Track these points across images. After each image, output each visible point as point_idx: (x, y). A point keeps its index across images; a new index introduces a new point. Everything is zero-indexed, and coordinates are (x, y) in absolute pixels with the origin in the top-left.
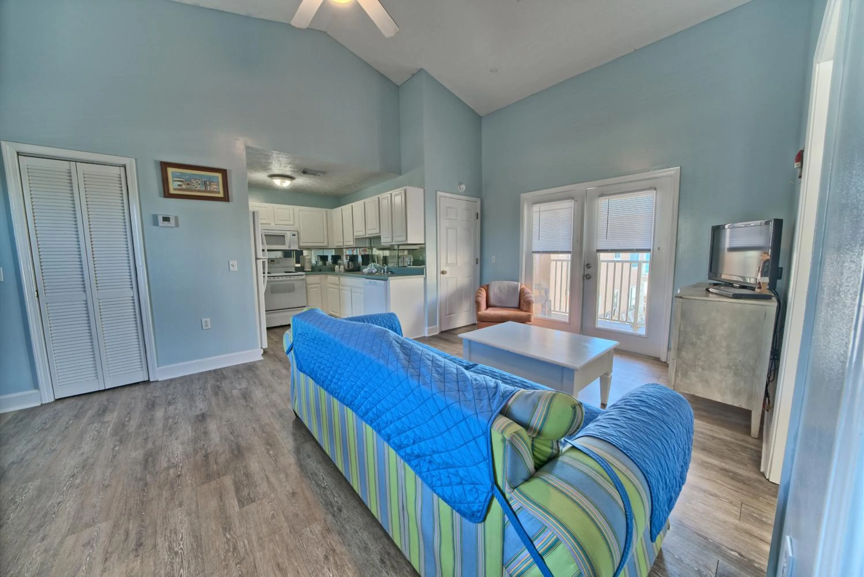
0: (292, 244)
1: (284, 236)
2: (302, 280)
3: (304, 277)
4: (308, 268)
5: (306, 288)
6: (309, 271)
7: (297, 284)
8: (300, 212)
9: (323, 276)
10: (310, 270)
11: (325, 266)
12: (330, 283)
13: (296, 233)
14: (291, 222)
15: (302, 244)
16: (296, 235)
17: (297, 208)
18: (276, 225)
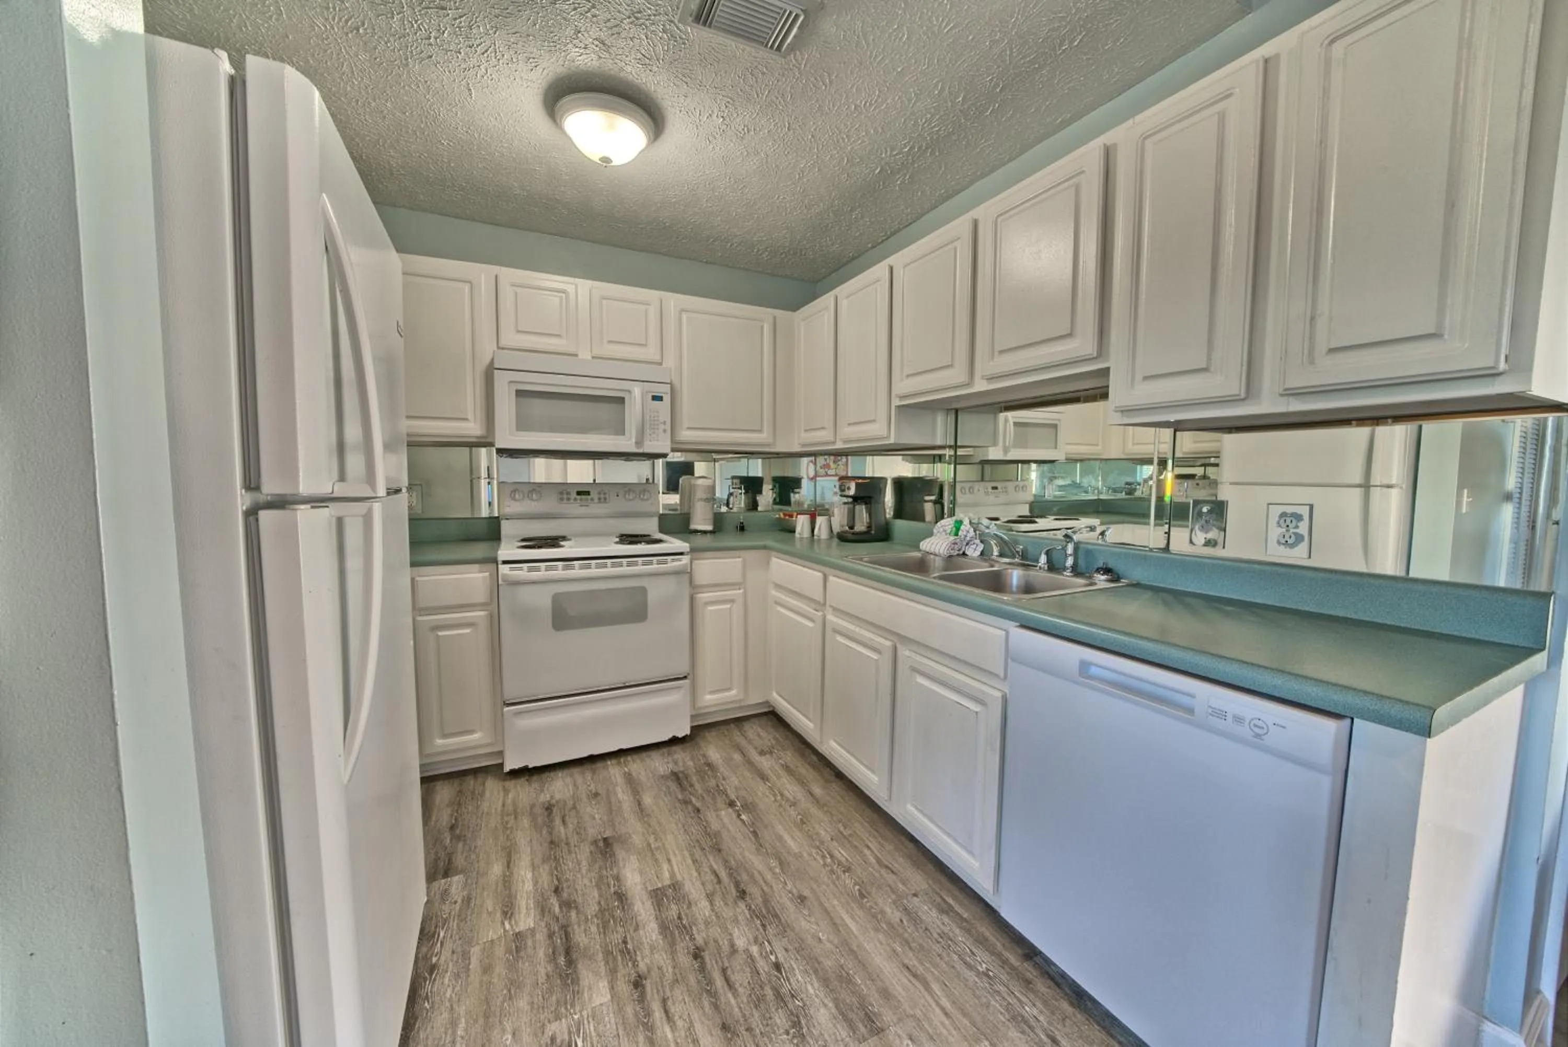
0: (648, 431)
1: (621, 400)
2: (677, 573)
3: (685, 560)
4: (701, 522)
5: (692, 599)
6: (705, 532)
7: (657, 592)
8: (684, 316)
9: (752, 556)
10: (710, 528)
11: (752, 514)
12: (778, 587)
13: (664, 390)
14: (651, 352)
15: (686, 435)
16: (667, 398)
17: (674, 301)
18: (593, 357)
